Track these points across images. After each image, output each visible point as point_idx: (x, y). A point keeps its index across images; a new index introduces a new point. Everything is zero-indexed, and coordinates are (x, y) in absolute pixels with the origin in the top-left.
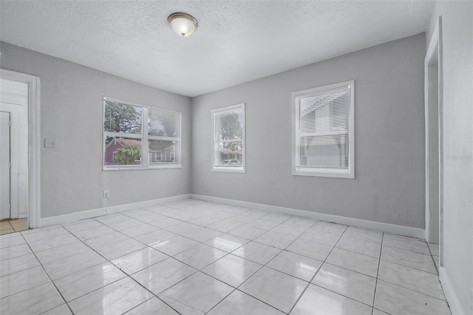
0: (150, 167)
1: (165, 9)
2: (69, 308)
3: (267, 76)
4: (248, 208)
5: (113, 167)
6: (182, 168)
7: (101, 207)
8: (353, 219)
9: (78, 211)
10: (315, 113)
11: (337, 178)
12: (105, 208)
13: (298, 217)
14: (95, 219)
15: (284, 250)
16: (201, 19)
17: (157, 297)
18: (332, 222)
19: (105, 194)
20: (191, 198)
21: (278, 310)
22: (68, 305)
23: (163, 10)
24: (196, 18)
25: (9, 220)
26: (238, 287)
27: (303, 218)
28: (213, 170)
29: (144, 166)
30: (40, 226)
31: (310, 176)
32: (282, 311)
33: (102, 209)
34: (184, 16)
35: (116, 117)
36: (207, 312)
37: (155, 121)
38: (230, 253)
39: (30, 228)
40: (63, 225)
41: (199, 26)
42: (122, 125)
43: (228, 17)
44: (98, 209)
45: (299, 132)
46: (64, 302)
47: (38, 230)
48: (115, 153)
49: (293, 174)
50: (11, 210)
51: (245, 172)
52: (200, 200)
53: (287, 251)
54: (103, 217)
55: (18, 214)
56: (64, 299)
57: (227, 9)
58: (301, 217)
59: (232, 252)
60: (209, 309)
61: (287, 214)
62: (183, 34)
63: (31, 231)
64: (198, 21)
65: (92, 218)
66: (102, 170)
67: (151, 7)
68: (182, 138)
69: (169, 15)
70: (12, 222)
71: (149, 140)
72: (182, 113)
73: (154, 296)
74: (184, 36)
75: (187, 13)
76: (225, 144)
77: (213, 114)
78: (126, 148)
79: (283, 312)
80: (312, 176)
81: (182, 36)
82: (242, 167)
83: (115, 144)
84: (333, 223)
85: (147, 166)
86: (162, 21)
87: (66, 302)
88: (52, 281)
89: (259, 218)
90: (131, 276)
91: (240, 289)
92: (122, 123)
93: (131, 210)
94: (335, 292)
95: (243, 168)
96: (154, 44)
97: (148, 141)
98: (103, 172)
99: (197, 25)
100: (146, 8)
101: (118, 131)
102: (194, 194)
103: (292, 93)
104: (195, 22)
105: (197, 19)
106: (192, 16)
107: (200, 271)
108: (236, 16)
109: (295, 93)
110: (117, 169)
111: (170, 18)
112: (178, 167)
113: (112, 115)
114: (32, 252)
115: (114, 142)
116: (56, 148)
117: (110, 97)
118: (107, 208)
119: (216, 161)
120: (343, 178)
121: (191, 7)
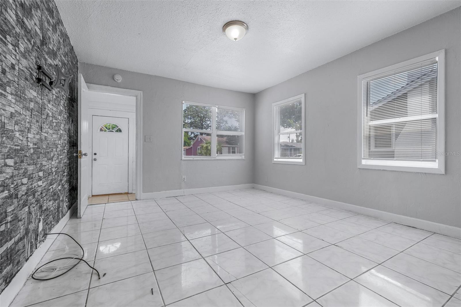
0: (217, 158)
1: (219, 22)
2: (148, 253)
3: (329, 62)
4: (307, 201)
5: (189, 157)
6: (245, 159)
7: (180, 189)
8: (442, 225)
9: (165, 191)
10: (407, 95)
11: (419, 173)
12: (183, 190)
13: (364, 215)
14: (176, 197)
15: (334, 245)
16: (250, 22)
17: (204, 259)
18: (410, 226)
19: (183, 179)
20: (253, 188)
21: (306, 294)
22: (147, 251)
23: (218, 22)
24: (245, 22)
25: (127, 193)
26: (272, 267)
27: (371, 217)
28: (273, 162)
29: (213, 157)
30: (142, 199)
31: (381, 170)
32: (309, 295)
33: (181, 190)
34: (236, 23)
35: (201, 117)
36: (239, 279)
37: (231, 118)
38: (274, 238)
39: (136, 200)
40: (155, 200)
41: (250, 28)
42: (205, 123)
43: (275, 13)
44: (178, 190)
45: (368, 119)
46: (146, 249)
47: (141, 201)
48: (199, 148)
49: (359, 167)
50: (129, 187)
51: (304, 164)
52: (261, 190)
53: (337, 246)
54: (181, 197)
55: (133, 190)
56: (146, 247)
57: (272, 7)
58: (368, 216)
59: (277, 237)
60: (241, 277)
61: (350, 211)
62: (235, 39)
63: (137, 201)
64: (248, 25)
65: (174, 197)
66: (181, 159)
67: (208, 23)
68: (245, 132)
69: (223, 26)
70: (129, 195)
71: (218, 136)
72: (245, 109)
73: (202, 257)
74: (237, 40)
75: (237, 20)
76: (298, 138)
77: (274, 106)
78: (206, 143)
79: (310, 297)
80: (383, 170)
81: (235, 40)
82: (301, 158)
83: (199, 140)
84: (413, 227)
85: (215, 157)
86: (218, 32)
87: (147, 249)
88: (142, 234)
89: (316, 212)
90: (190, 241)
91: (273, 268)
92: (205, 122)
93: (202, 193)
94: (381, 296)
95: (303, 160)
96: (215, 52)
97: (216, 136)
98: (182, 161)
99: (247, 28)
100: (205, 24)
101: (202, 129)
102: (256, 184)
103: (358, 76)
104: (245, 26)
105: (247, 23)
106: (242, 21)
107: (243, 247)
108: (283, 11)
109: (362, 76)
110: (192, 159)
111: (224, 27)
112: (242, 158)
113: (198, 116)
114: (134, 215)
115: (198, 138)
116: (151, 142)
117: (187, 101)
118: (184, 190)
119: (277, 153)
120: (427, 173)
121: (239, 14)
